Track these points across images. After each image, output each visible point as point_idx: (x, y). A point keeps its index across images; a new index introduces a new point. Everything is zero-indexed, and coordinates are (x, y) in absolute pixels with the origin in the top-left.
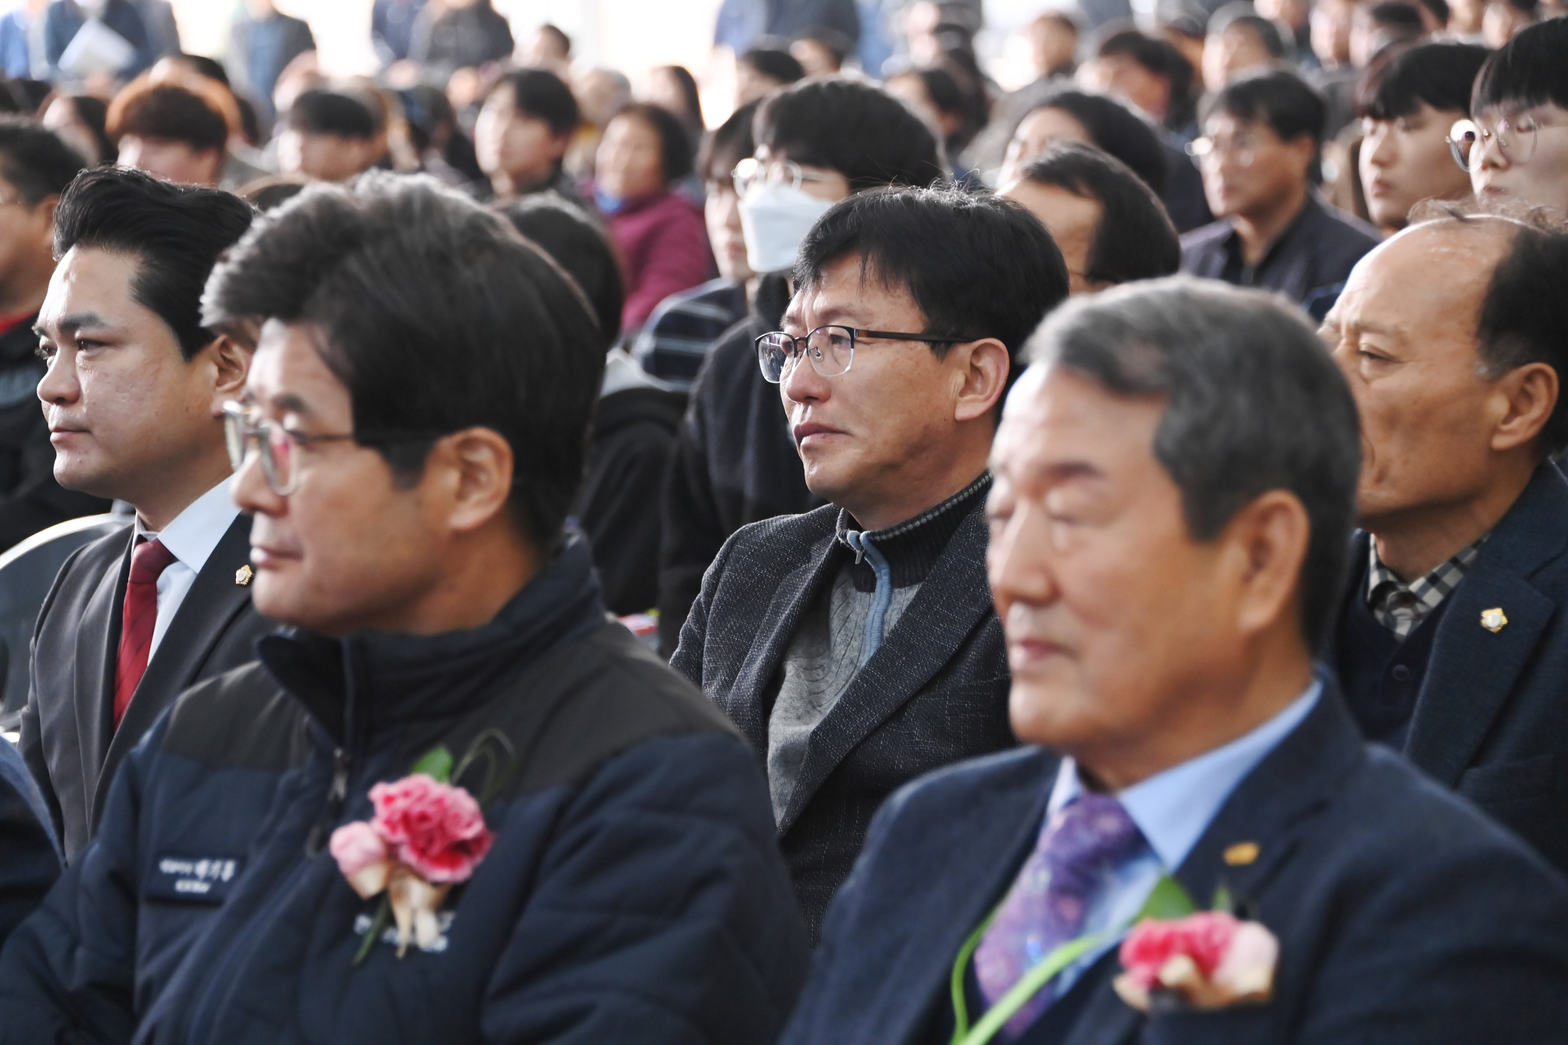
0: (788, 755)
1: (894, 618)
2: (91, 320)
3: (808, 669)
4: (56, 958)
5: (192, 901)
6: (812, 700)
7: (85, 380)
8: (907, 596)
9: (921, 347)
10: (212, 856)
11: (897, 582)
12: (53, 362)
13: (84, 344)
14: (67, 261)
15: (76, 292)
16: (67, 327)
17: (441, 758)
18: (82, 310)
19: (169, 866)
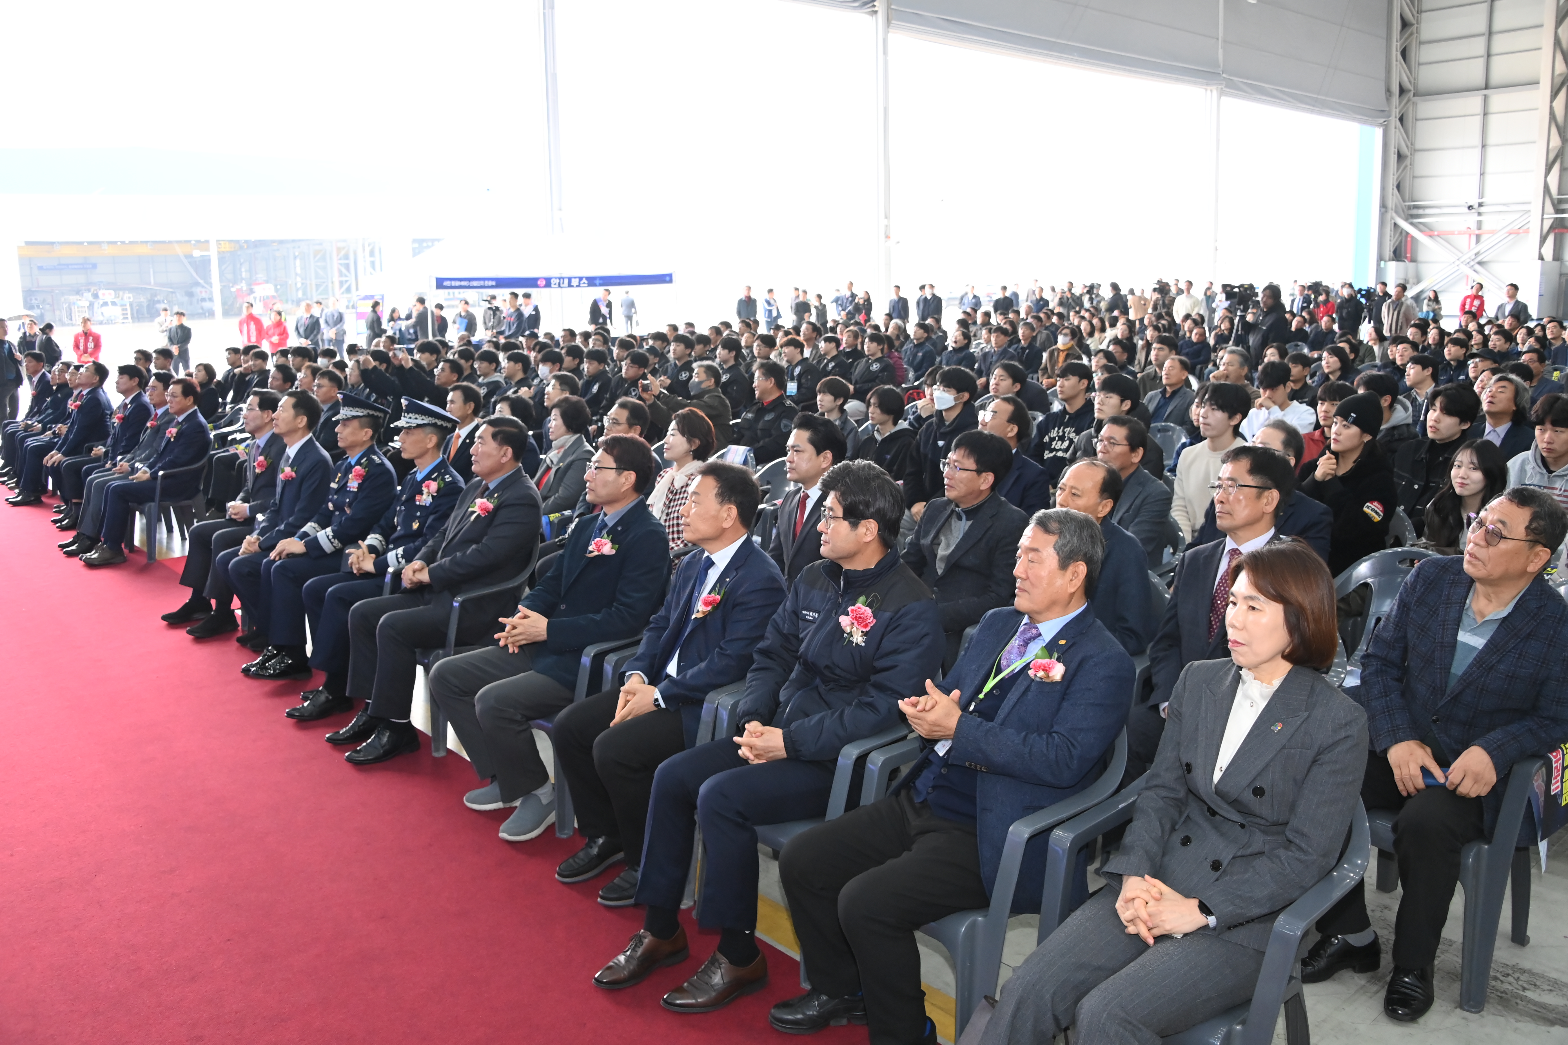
0: (942, 559)
1: (967, 528)
2: (798, 446)
3: (946, 539)
4: (781, 626)
5: (809, 621)
6: (948, 546)
7: (795, 459)
8: (970, 523)
9: (975, 473)
10: (813, 612)
11: (967, 519)
12: (789, 453)
13: (796, 451)
14: (794, 432)
15: (796, 439)
16: (793, 447)
17: (862, 599)
18: (797, 444)
19: (804, 612)
